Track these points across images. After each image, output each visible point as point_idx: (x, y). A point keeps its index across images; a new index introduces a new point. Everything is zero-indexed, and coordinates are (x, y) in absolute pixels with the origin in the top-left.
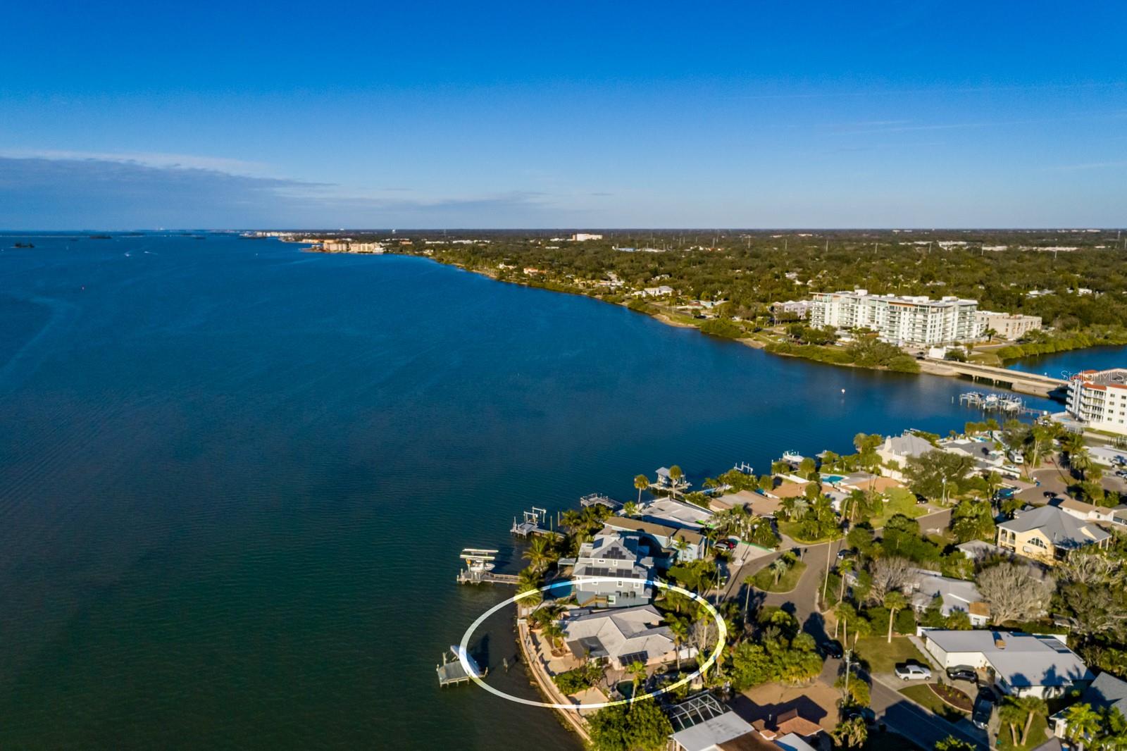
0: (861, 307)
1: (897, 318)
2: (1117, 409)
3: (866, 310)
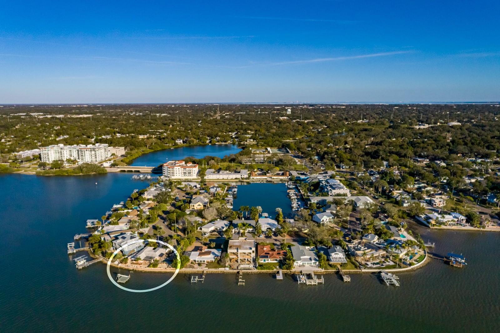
0: (65, 151)
1: (84, 154)
2: (178, 172)
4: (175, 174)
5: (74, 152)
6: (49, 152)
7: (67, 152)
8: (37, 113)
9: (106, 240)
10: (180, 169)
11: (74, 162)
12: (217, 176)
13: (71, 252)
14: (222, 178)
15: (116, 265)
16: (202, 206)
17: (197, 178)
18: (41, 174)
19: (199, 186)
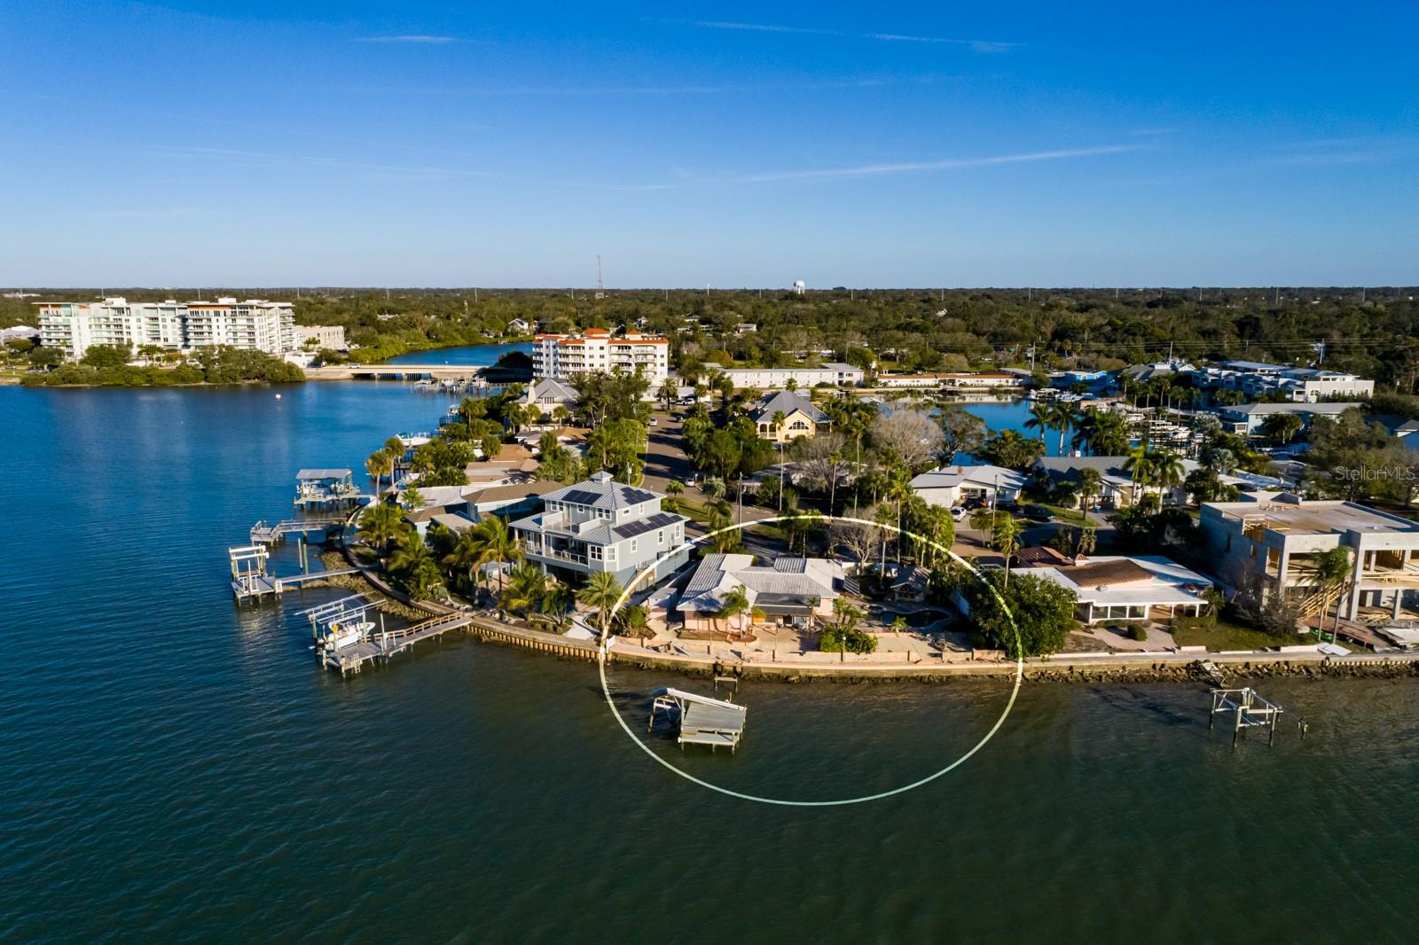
0: (133, 319)
1: (205, 326)
5: (169, 322)
6: (73, 321)
7: (142, 324)
11: (171, 354)
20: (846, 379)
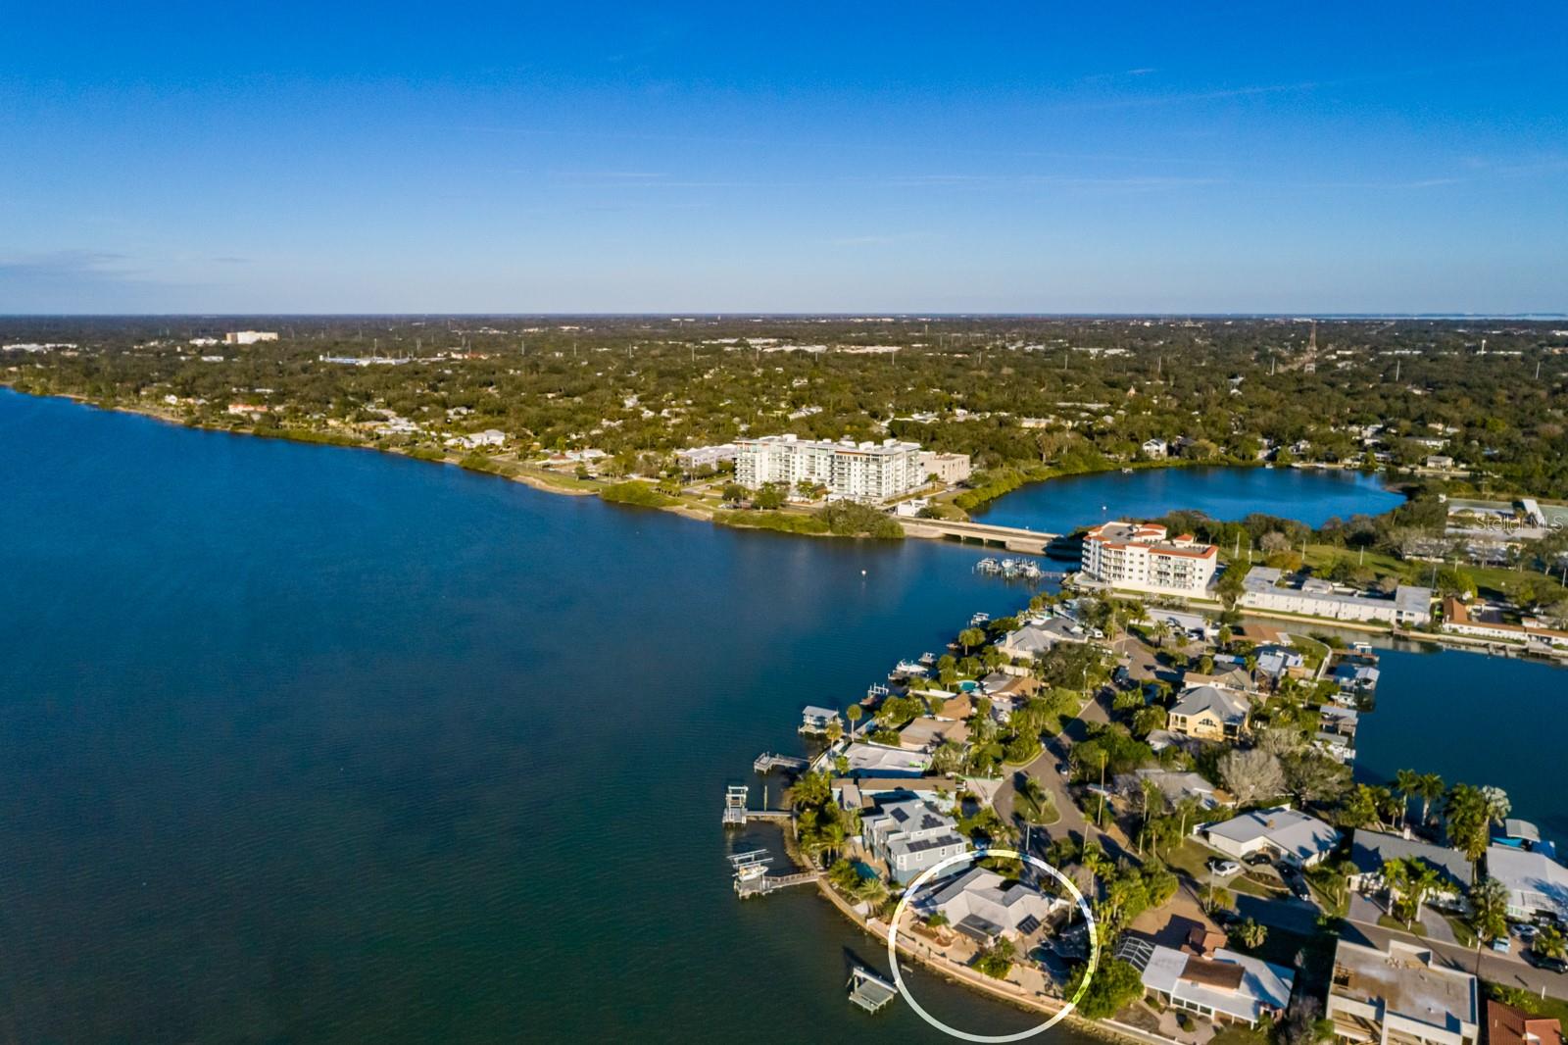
0: (797, 456)
1: (846, 470)
2: (1136, 567)
3: (804, 461)
4: (1126, 573)
5: (822, 461)
6: (758, 458)
8: (764, 338)
9: (845, 802)
10: (1147, 555)
11: (817, 491)
12: (1292, 599)
13: (732, 820)
14: (1311, 613)
15: (859, 916)
16: (1220, 729)
17: (1207, 598)
18: (726, 522)
19: (1216, 632)
20: (1405, 618)
